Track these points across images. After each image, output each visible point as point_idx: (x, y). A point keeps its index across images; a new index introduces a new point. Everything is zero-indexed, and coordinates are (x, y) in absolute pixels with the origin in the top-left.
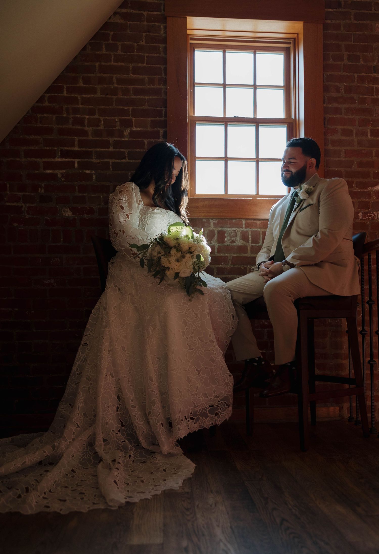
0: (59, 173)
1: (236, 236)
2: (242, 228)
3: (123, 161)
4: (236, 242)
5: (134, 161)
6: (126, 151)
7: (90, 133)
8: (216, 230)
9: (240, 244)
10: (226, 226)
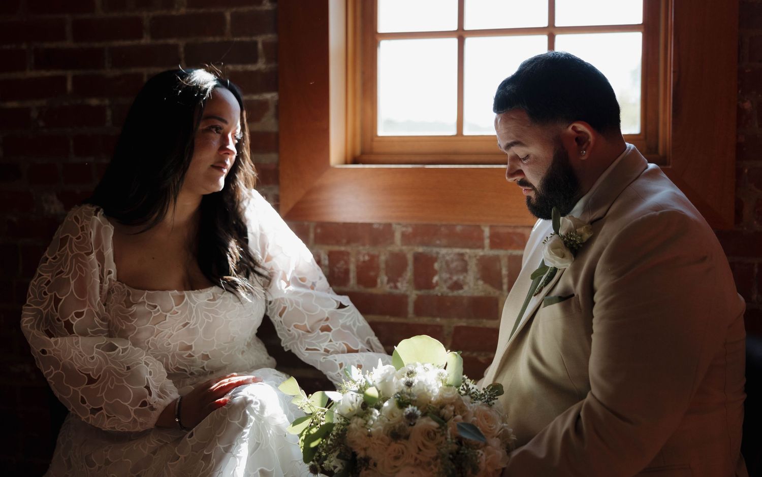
0: (35, 105)
1: (465, 270)
2: (482, 247)
4: (466, 288)
6: (181, 43)
8: (410, 252)
9: (477, 294)
10: (438, 242)
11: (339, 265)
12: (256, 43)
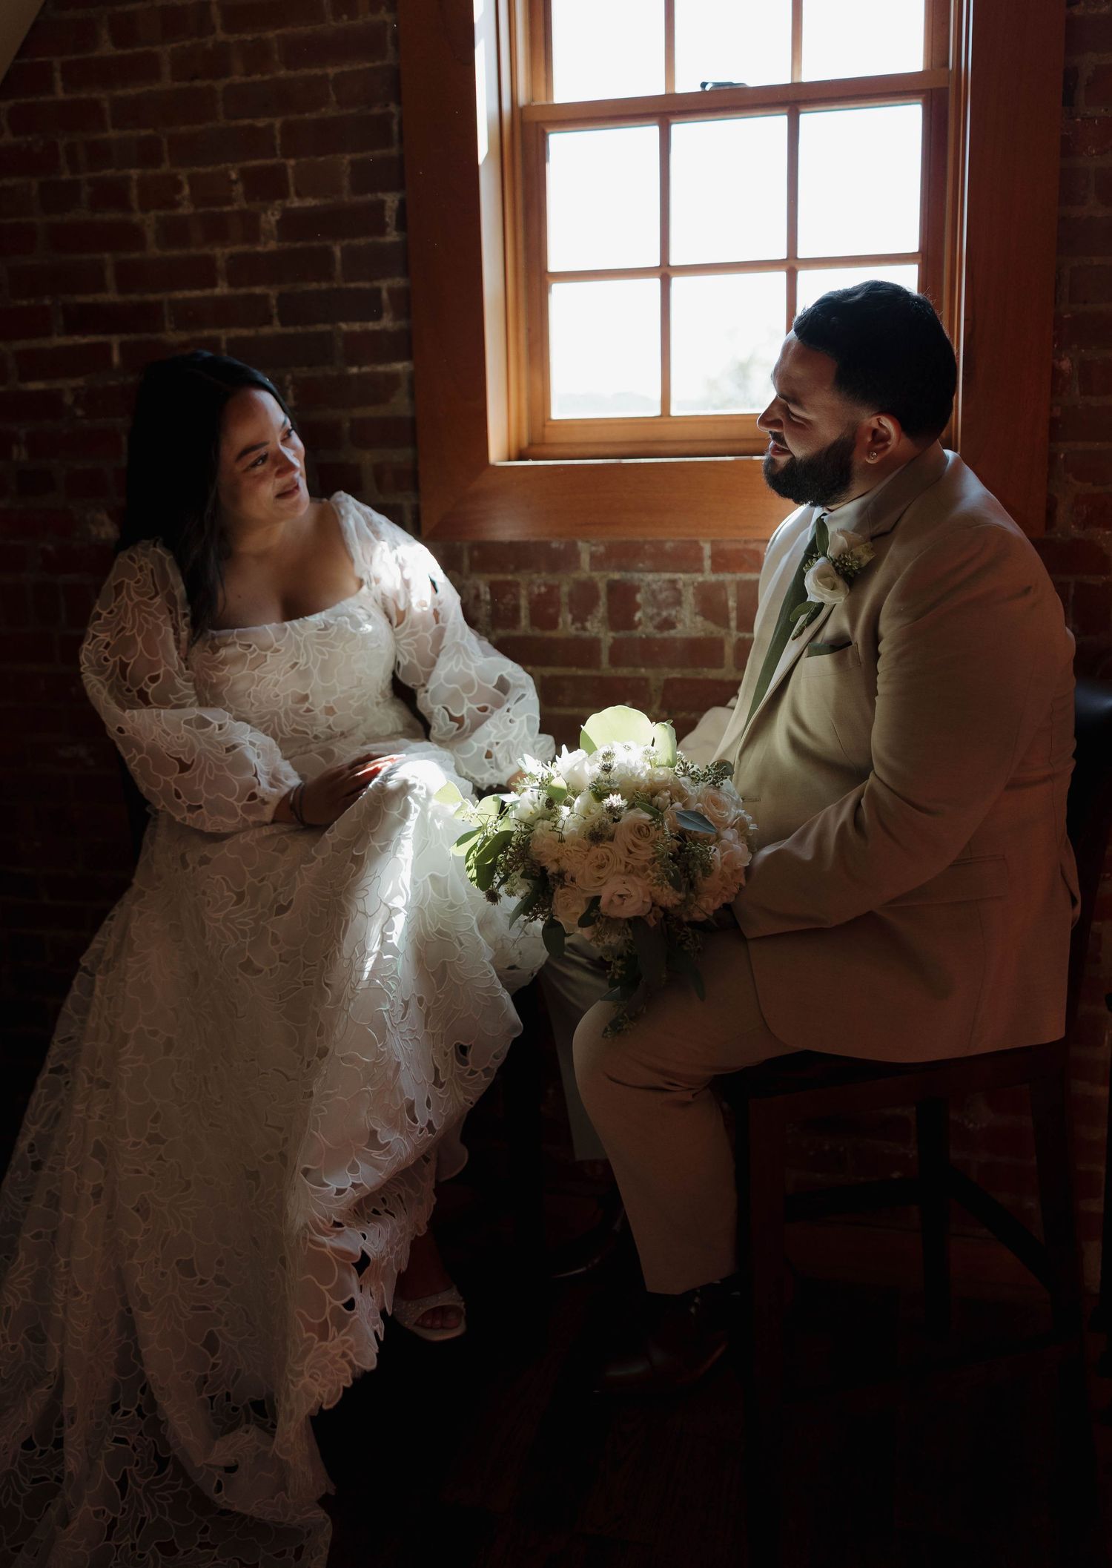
0: (68, 386)
1: (678, 602)
2: (701, 570)
3: (266, 330)
4: (680, 627)
5: (300, 329)
6: (272, 293)
7: (150, 236)
8: (602, 579)
9: (695, 634)
10: (641, 565)
11: (505, 601)
12: (378, 291)
